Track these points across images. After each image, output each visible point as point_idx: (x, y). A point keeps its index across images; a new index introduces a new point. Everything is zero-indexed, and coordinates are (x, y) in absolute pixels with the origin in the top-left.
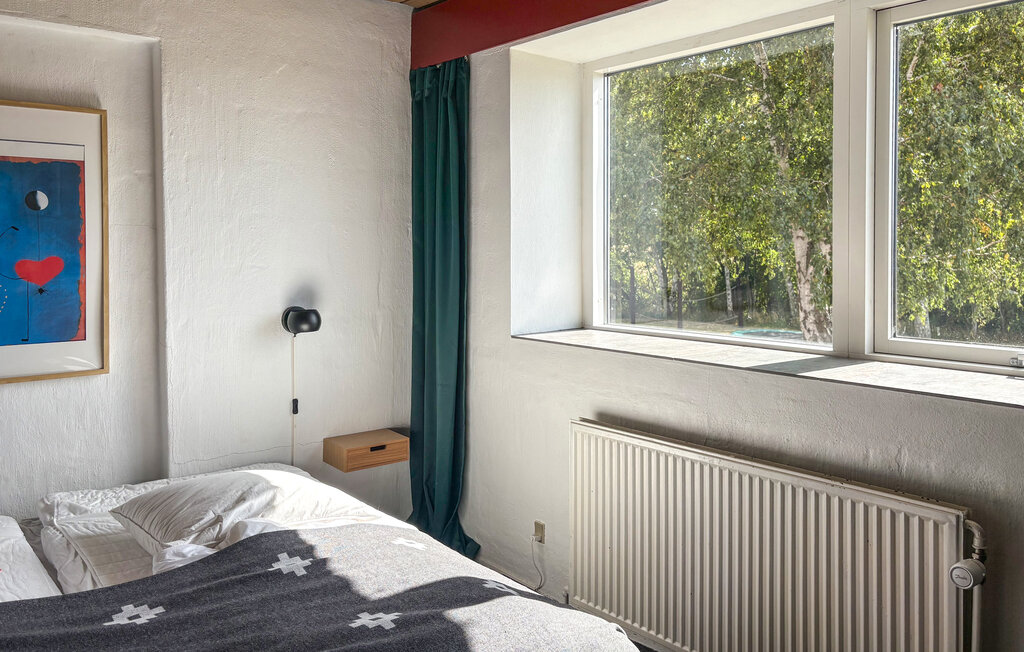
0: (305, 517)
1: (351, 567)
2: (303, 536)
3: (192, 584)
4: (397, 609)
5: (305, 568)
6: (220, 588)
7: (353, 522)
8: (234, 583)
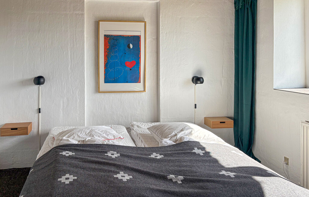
0: (201, 139)
1: (218, 156)
2: (201, 144)
3: (170, 151)
4: (235, 172)
5: (203, 153)
6: (178, 153)
7: (217, 143)
8: (182, 153)
